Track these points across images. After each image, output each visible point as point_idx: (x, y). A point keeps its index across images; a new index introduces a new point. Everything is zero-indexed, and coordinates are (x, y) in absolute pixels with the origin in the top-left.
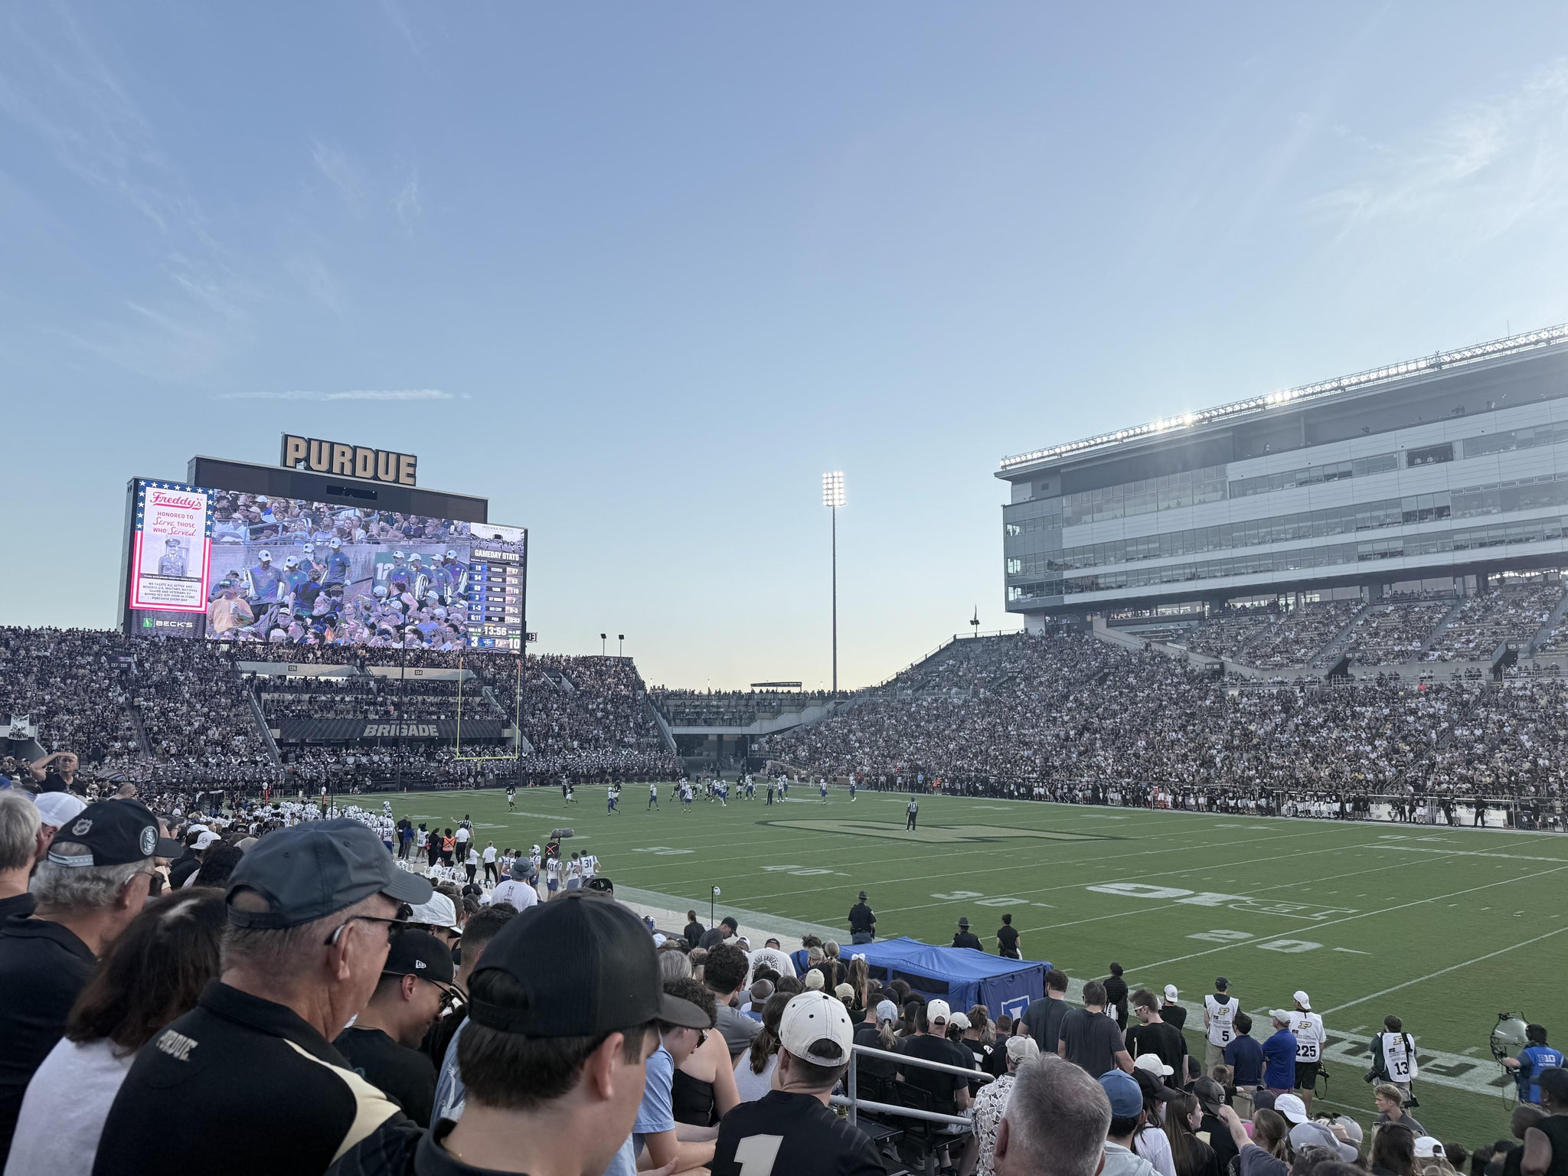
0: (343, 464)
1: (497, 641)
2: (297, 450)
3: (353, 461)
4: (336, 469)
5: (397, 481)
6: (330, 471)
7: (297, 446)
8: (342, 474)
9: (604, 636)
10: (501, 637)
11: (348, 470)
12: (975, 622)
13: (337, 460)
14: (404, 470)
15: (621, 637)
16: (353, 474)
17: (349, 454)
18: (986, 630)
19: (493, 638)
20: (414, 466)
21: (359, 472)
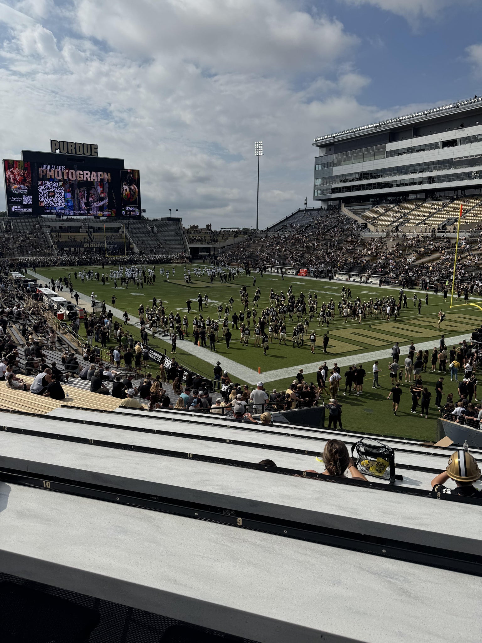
0: (72, 150)
1: (131, 212)
2: (56, 146)
3: (75, 148)
4: (70, 152)
5: (91, 155)
6: (68, 152)
7: (55, 144)
8: (72, 153)
9: (170, 210)
10: (133, 211)
11: (74, 152)
12: (306, 204)
13: (70, 148)
14: (93, 150)
15: (177, 210)
16: (76, 154)
17: (74, 146)
18: (309, 207)
19: (130, 211)
20: (97, 148)
21: (78, 152)
